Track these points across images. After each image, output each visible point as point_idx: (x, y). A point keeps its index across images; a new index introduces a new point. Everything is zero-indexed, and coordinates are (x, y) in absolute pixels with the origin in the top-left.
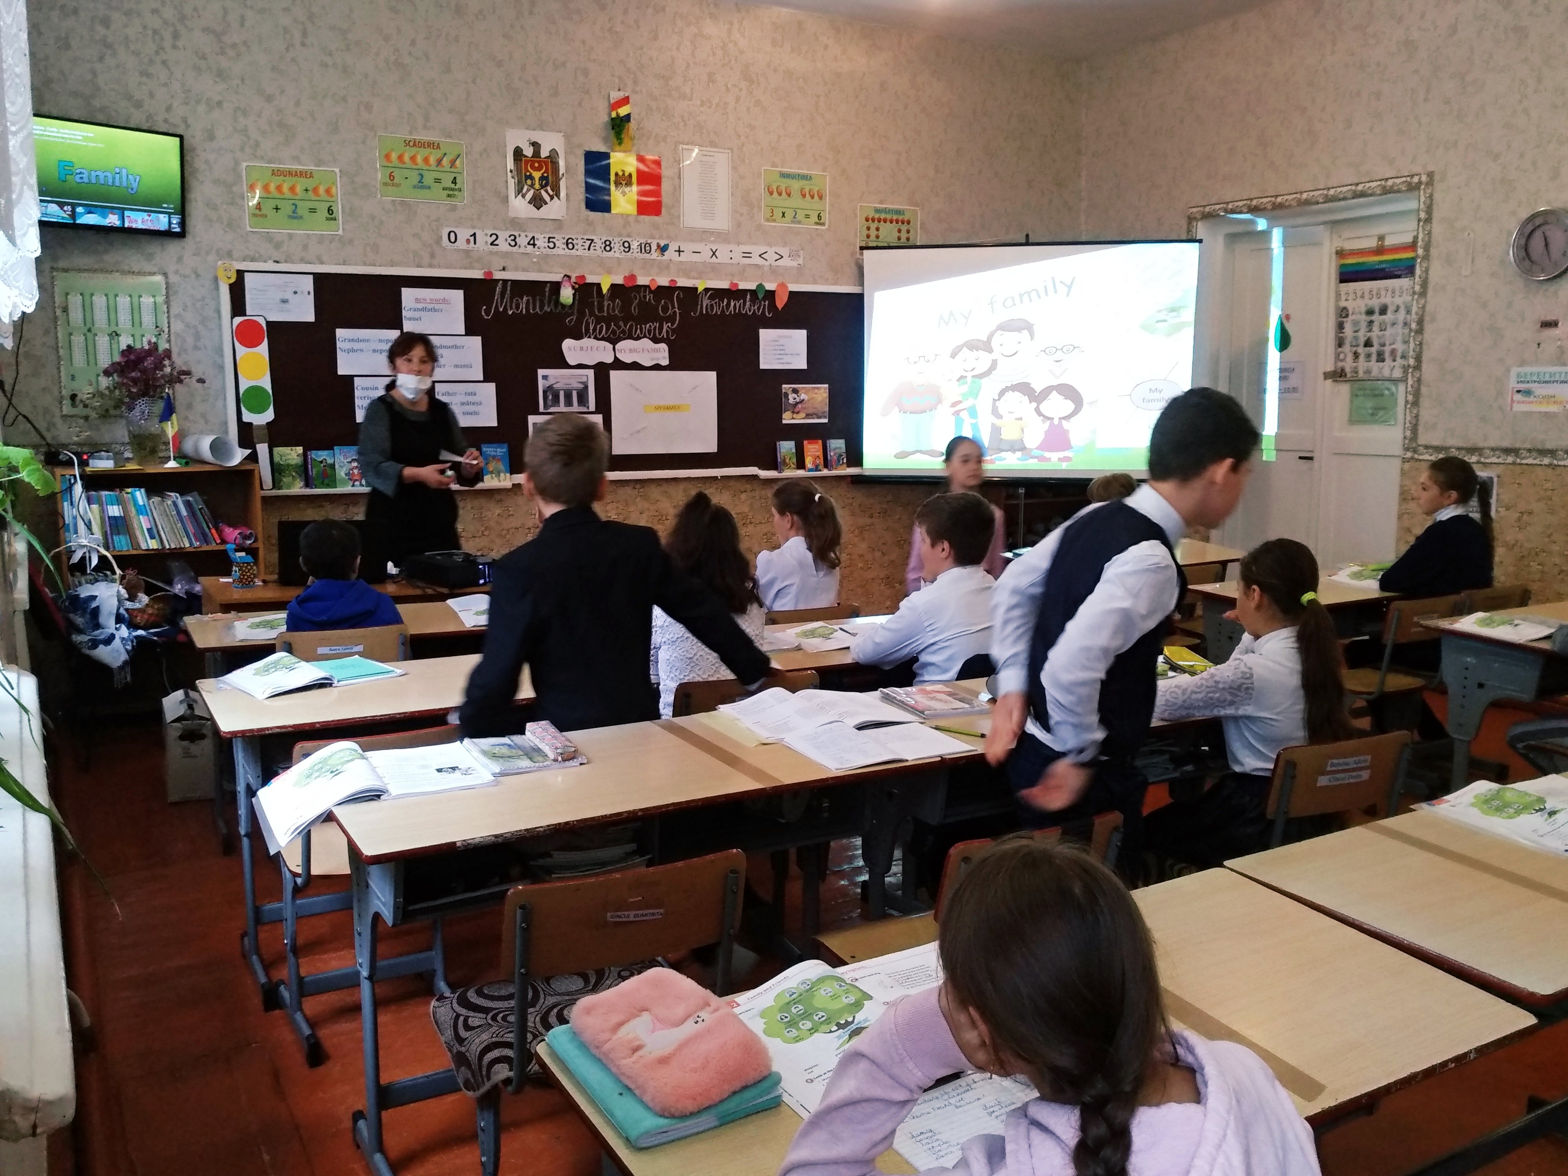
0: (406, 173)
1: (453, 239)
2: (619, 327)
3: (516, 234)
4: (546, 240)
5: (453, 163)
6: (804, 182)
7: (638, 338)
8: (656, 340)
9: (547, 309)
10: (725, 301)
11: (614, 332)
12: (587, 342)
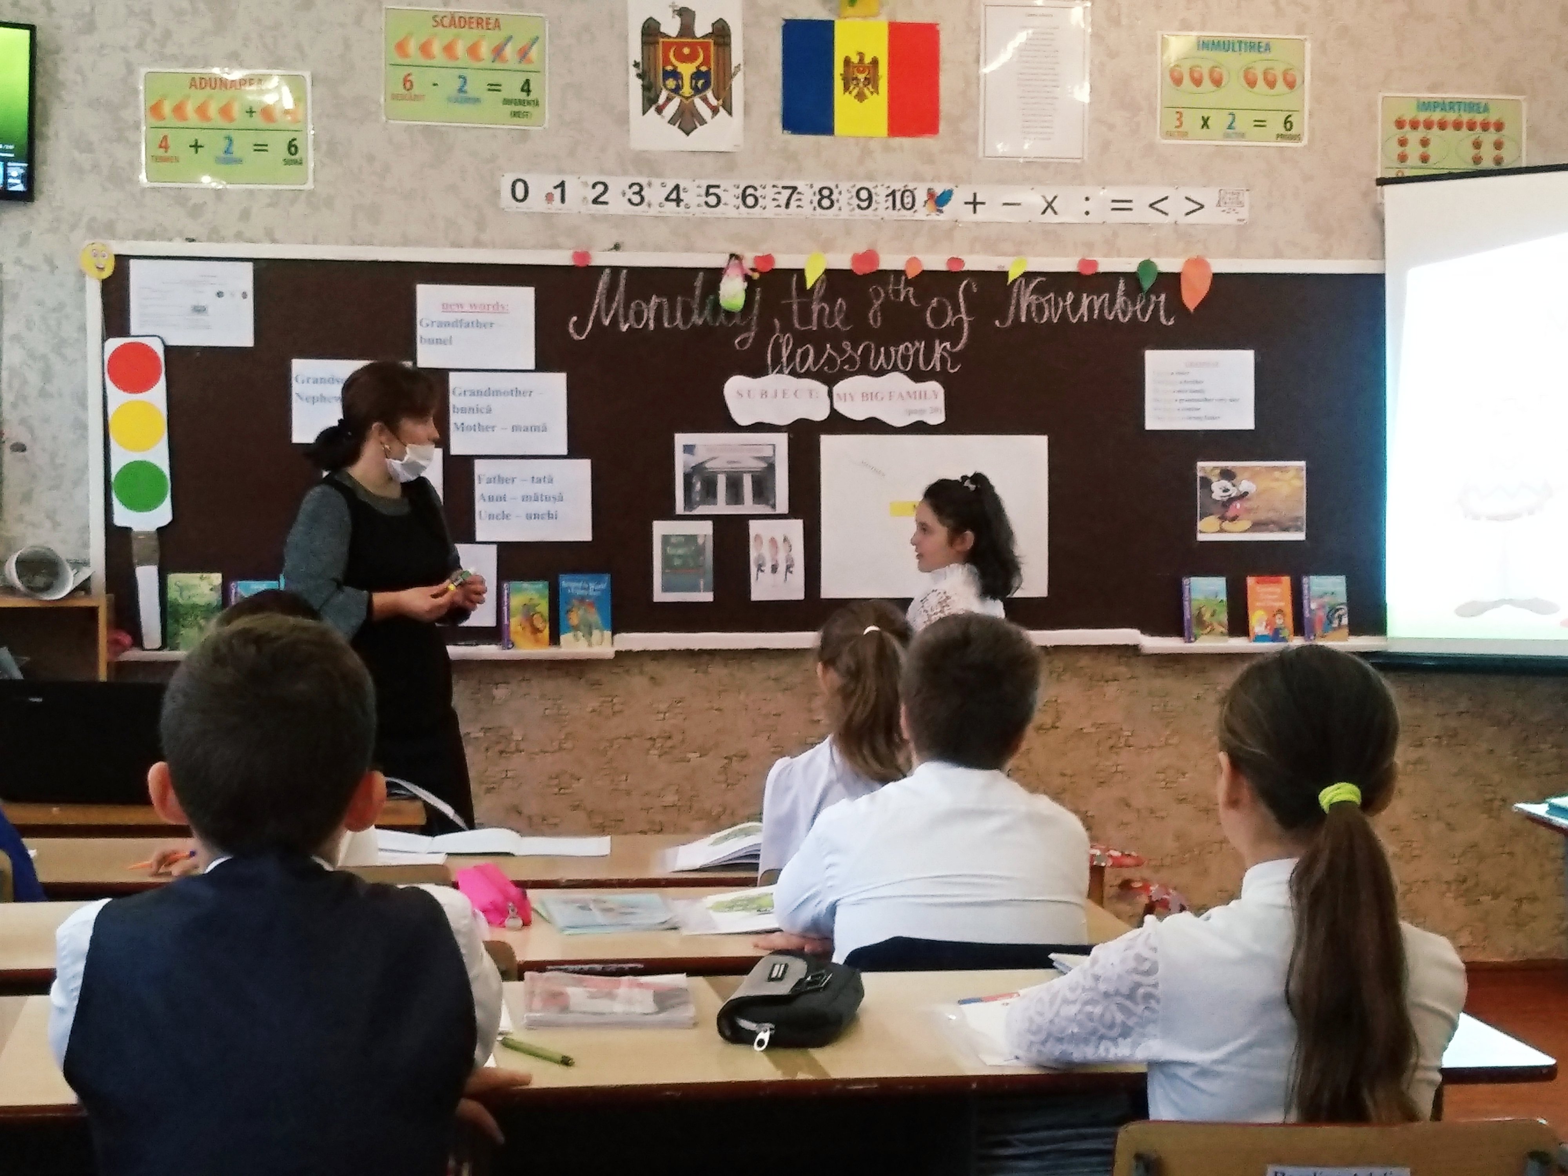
0: (433, 75)
1: (520, 193)
2: (842, 352)
3: (643, 181)
4: (703, 191)
5: (523, 54)
6: (1253, 56)
7: (881, 372)
8: (917, 376)
9: (697, 319)
10: (1070, 296)
11: (831, 360)
12: (774, 381)
